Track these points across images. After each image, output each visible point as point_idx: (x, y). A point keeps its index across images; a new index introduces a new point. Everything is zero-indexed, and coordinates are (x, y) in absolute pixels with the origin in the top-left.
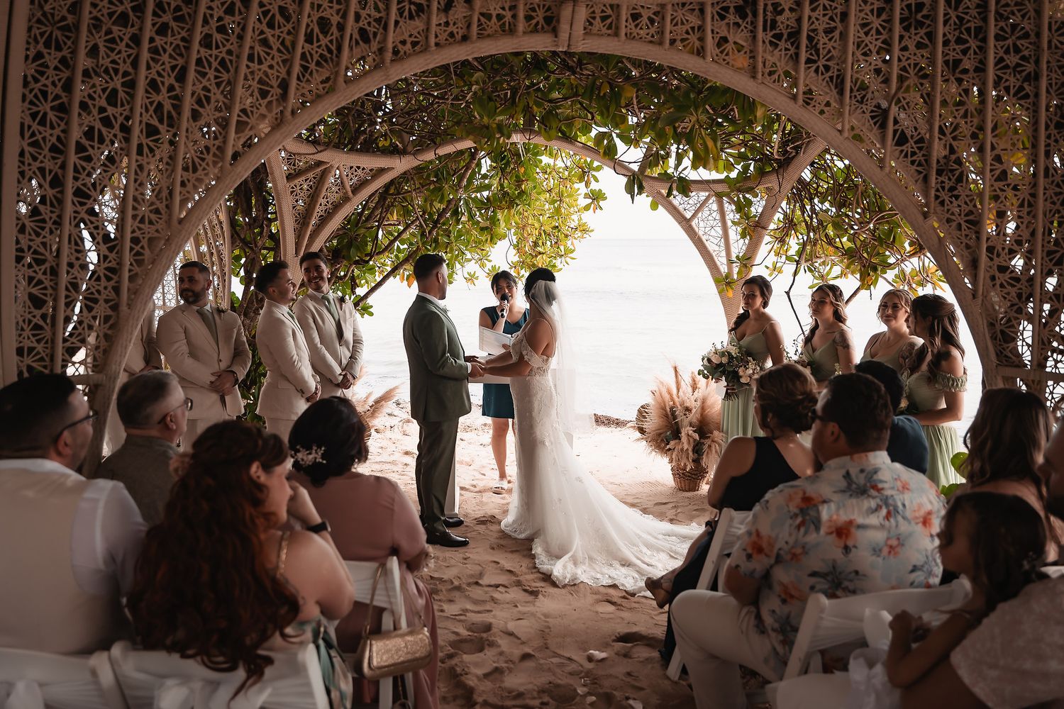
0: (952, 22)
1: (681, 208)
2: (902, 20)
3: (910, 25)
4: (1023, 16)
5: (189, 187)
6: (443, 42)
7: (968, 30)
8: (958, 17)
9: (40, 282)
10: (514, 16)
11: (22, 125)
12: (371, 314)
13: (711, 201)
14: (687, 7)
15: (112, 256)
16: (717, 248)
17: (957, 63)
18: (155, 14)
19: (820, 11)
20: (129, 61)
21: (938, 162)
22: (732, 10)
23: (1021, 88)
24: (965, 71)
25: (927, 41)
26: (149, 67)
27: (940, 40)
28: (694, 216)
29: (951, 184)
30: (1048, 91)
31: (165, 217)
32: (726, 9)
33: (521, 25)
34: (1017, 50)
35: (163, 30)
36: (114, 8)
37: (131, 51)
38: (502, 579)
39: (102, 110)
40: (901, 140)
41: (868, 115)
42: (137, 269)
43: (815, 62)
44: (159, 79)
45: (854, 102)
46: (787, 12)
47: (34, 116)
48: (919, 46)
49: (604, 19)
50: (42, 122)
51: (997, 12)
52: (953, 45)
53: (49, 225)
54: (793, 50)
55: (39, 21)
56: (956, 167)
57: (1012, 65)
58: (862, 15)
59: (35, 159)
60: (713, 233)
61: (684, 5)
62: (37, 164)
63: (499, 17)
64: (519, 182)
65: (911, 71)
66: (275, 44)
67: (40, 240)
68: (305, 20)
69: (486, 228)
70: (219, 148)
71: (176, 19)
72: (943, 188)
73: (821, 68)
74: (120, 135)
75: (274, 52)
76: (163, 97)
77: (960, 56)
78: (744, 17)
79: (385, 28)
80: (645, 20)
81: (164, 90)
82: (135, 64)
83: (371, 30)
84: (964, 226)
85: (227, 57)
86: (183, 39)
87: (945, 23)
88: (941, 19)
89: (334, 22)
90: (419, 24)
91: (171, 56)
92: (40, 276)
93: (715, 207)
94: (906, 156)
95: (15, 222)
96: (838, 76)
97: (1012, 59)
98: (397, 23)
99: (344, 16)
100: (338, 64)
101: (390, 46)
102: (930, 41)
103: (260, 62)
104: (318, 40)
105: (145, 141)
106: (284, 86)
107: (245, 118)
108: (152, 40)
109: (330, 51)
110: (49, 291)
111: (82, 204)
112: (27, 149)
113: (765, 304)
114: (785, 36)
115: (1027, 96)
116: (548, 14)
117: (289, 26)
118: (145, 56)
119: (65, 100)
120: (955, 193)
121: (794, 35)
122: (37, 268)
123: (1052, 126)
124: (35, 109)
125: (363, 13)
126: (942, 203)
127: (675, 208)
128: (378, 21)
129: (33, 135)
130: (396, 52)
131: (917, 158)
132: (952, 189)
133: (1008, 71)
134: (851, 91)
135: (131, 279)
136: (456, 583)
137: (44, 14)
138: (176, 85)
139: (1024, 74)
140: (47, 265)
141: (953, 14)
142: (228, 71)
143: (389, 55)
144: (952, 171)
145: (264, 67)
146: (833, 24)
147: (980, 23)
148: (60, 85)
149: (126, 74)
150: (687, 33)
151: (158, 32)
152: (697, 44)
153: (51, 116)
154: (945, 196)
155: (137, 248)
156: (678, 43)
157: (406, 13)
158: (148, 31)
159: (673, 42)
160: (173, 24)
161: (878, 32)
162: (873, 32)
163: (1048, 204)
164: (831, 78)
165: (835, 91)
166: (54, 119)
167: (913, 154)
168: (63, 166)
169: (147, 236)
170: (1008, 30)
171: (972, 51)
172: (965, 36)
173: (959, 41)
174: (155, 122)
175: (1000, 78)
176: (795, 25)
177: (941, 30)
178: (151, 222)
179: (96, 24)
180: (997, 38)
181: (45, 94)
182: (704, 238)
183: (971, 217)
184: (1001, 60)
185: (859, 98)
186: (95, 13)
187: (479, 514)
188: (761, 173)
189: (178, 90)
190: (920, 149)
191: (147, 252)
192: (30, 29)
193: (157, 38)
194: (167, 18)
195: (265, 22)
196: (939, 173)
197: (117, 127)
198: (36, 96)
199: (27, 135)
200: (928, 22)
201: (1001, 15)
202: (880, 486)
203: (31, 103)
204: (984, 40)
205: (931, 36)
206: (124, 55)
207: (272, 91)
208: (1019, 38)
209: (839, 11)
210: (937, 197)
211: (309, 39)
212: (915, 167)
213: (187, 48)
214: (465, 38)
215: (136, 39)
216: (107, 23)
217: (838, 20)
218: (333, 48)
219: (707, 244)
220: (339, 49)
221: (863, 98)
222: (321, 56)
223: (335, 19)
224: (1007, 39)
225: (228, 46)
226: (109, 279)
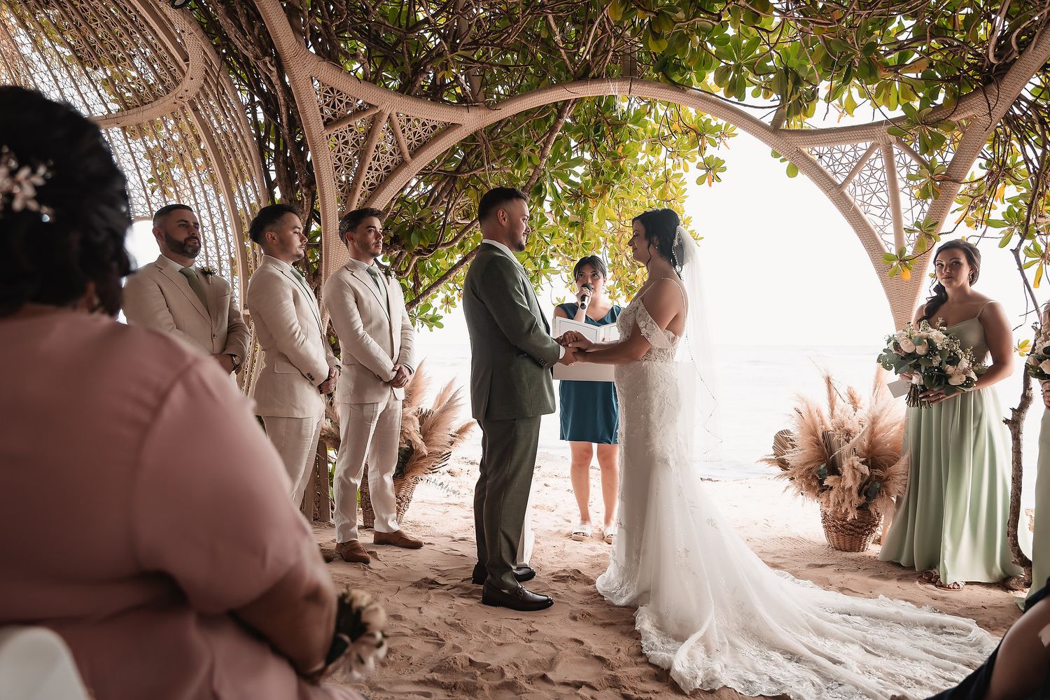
1: (829, 171)
12: (441, 326)
13: (874, 156)
16: (880, 222)
28: (848, 179)
60: (875, 201)
64: (616, 159)
69: (577, 224)
93: (879, 163)
113: (973, 278)
127: (821, 171)
136: (509, 675)
182: (861, 210)
187: (557, 567)
188: (957, 99)
219: (867, 217)
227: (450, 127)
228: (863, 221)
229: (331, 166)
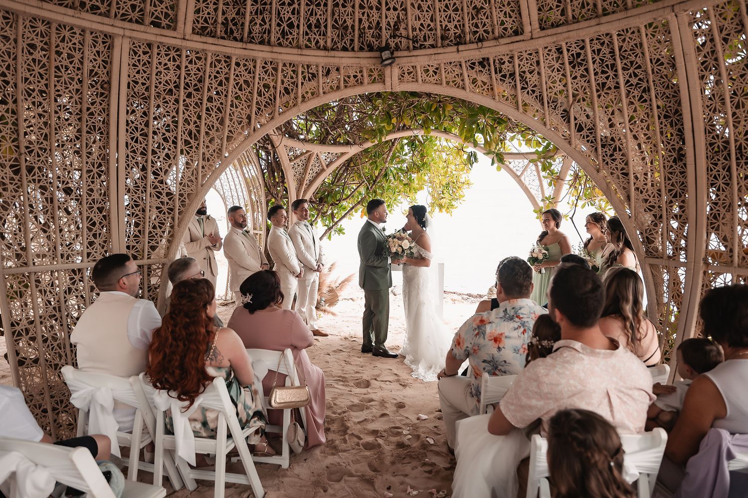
0: (597, 62)
1: (514, 170)
2: (570, 63)
3: (575, 65)
4: (636, 56)
5: (206, 168)
6: (327, 91)
7: (607, 66)
8: (600, 59)
9: (137, 215)
10: (362, 76)
11: (127, 143)
13: (531, 165)
14: (452, 65)
15: (170, 202)
16: (537, 193)
17: (604, 84)
18: (185, 88)
19: (524, 61)
20: (174, 111)
21: (602, 140)
22: (477, 64)
23: (642, 97)
24: (610, 88)
25: (585, 73)
26: (184, 113)
27: (592, 73)
28: (522, 174)
29: (611, 153)
30: (656, 97)
31: (195, 183)
32: (474, 64)
33: (366, 80)
34: (636, 75)
35: (189, 95)
36: (166, 87)
37: (175, 106)
38: (391, 378)
39: (164, 134)
40: (580, 129)
41: (560, 116)
42: (182, 208)
43: (526, 88)
44: (189, 118)
45: (551, 109)
46: (507, 62)
47: (132, 139)
48: (582, 76)
49: (409, 73)
50: (136, 142)
51: (620, 55)
52: (600, 75)
53: (141, 188)
54: (513, 83)
55: (132, 96)
56: (612, 143)
57: (635, 84)
58: (548, 61)
59: (133, 158)
60: (534, 183)
61: (451, 63)
62: (135, 161)
63: (355, 77)
65: (580, 90)
66: (244, 98)
67: (137, 195)
68: (256, 85)
69: (407, 184)
70: (219, 149)
71: (195, 90)
72: (607, 155)
73: (530, 92)
74: (172, 146)
75: (243, 102)
76: (192, 127)
77: (606, 81)
78: (484, 67)
79: (297, 87)
80: (431, 73)
81: (192, 123)
82: (177, 113)
83: (290, 88)
84: (620, 177)
85: (220, 106)
86: (199, 99)
87: (594, 63)
88: (590, 61)
89: (272, 86)
90: (313, 83)
91: (194, 107)
92: (137, 212)
93: (533, 168)
94: (584, 137)
95: (125, 187)
96: (540, 95)
97: (634, 81)
98: (302, 83)
99: (276, 82)
100: (275, 106)
101: (300, 95)
102: (588, 72)
103: (237, 107)
104: (264, 95)
105: (184, 148)
106: (249, 118)
107: (231, 135)
108: (184, 101)
109: (271, 100)
110: (142, 219)
111: (155, 178)
112: (130, 154)
113: (558, 225)
114: (508, 76)
115: (645, 101)
116: (380, 73)
117: (249, 89)
118: (182, 108)
119: (146, 131)
120: (613, 157)
121: (512, 75)
122: (135, 208)
123: (662, 117)
124: (133, 136)
125: (285, 80)
126: (607, 163)
127: (511, 170)
128: (292, 83)
129: (132, 147)
130: (303, 97)
131: (590, 138)
132: (612, 155)
133: (633, 87)
134: (548, 103)
135: (179, 213)
137: (135, 93)
138: (197, 121)
139: (642, 88)
140: (140, 207)
141: (597, 58)
142: (221, 112)
143: (300, 99)
144: (610, 145)
145: (239, 109)
146: (533, 68)
147: (613, 62)
148: (143, 124)
149: (174, 117)
150: (455, 77)
151: (187, 97)
152: (461, 83)
153: (140, 138)
154: (608, 159)
155: (182, 199)
156: (451, 83)
157: (307, 78)
158: (182, 96)
159: (448, 83)
160: (194, 92)
161: (558, 70)
162: (556, 70)
163: (666, 162)
164: (536, 96)
165: (539, 104)
166: (142, 140)
167: (588, 136)
168: (146, 161)
169: (187, 193)
170: (629, 64)
171: (611, 77)
172: (606, 69)
173: (603, 72)
174: (189, 139)
175: (629, 92)
176: (512, 69)
177: (591, 67)
178: (188, 186)
179: (158, 95)
180: (624, 69)
181: (137, 128)
182: (529, 187)
183: (624, 171)
184: (628, 81)
185: (553, 107)
186: (157, 90)
189: (198, 123)
190: (591, 133)
191: (187, 200)
192: (128, 100)
193: (187, 99)
194: (191, 90)
195: (237, 88)
196: (603, 146)
197: (171, 142)
198: (133, 130)
199: (129, 148)
200: (584, 63)
201: (624, 57)
202: (521, 316)
203: (131, 133)
204: (616, 71)
205: (587, 70)
206: (172, 108)
207: (244, 121)
208: (635, 69)
209: (534, 61)
210: (604, 160)
211: (260, 94)
212: (589, 144)
213: (201, 103)
214: (338, 88)
215: (177, 101)
216: (163, 94)
217: (535, 65)
218: (272, 98)
219: (530, 190)
220: (275, 98)
221: (556, 106)
222: (266, 102)
223: (272, 84)
224: (629, 69)
225: (221, 101)
226: (169, 213)
227: (343, 154)
228: (529, 192)
229: (293, 175)
